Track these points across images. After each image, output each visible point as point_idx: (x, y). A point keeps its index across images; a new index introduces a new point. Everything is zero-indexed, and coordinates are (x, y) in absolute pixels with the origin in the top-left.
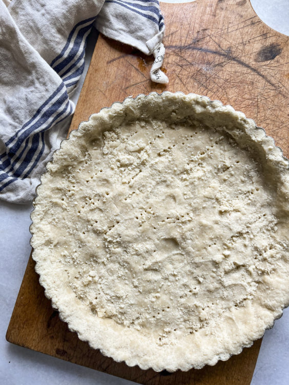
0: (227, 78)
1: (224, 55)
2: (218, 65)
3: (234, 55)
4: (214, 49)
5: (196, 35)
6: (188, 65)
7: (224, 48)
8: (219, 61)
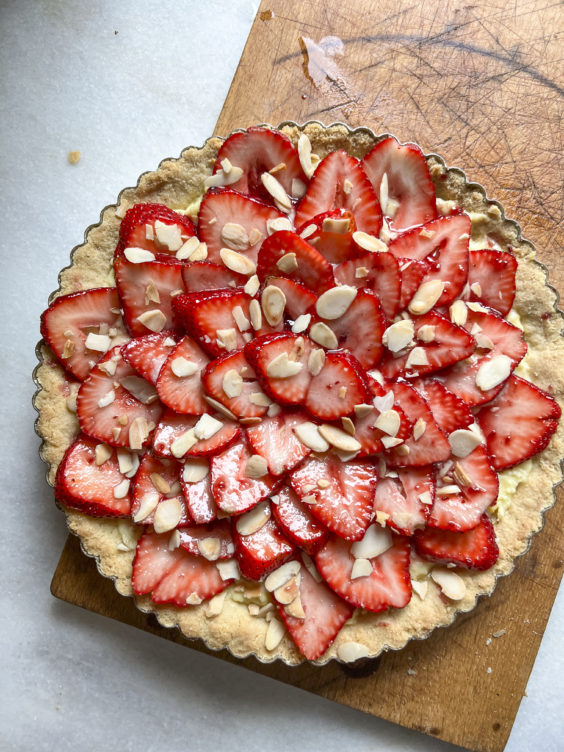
0: (510, 106)
1: (504, 59)
2: (493, 78)
3: (526, 61)
4: (486, 47)
5: (451, 17)
6: (431, 76)
7: (507, 47)
8: (495, 71)
